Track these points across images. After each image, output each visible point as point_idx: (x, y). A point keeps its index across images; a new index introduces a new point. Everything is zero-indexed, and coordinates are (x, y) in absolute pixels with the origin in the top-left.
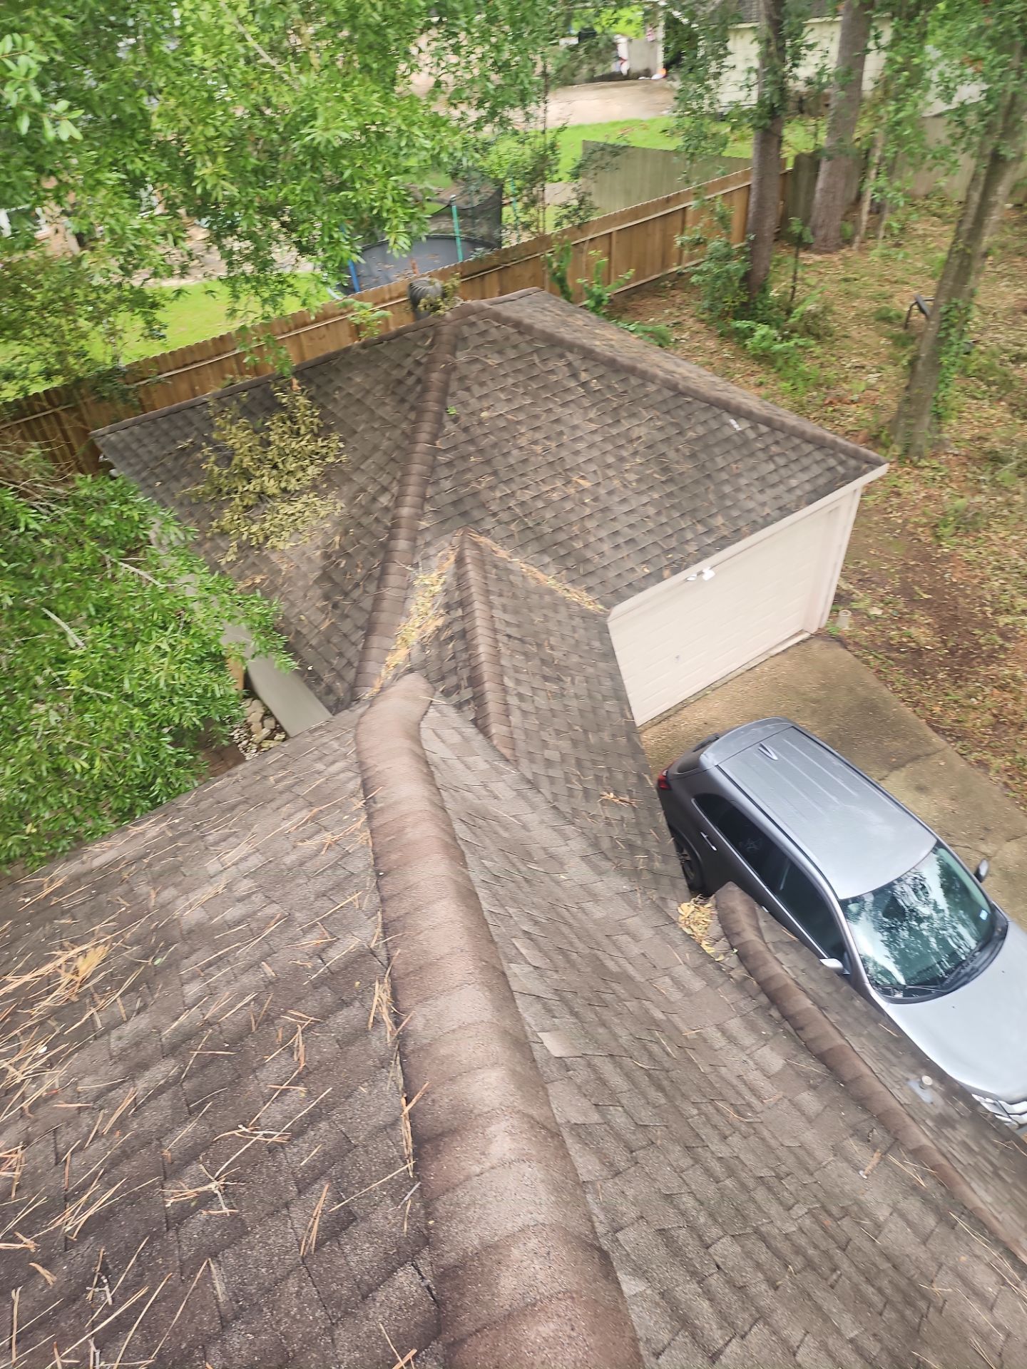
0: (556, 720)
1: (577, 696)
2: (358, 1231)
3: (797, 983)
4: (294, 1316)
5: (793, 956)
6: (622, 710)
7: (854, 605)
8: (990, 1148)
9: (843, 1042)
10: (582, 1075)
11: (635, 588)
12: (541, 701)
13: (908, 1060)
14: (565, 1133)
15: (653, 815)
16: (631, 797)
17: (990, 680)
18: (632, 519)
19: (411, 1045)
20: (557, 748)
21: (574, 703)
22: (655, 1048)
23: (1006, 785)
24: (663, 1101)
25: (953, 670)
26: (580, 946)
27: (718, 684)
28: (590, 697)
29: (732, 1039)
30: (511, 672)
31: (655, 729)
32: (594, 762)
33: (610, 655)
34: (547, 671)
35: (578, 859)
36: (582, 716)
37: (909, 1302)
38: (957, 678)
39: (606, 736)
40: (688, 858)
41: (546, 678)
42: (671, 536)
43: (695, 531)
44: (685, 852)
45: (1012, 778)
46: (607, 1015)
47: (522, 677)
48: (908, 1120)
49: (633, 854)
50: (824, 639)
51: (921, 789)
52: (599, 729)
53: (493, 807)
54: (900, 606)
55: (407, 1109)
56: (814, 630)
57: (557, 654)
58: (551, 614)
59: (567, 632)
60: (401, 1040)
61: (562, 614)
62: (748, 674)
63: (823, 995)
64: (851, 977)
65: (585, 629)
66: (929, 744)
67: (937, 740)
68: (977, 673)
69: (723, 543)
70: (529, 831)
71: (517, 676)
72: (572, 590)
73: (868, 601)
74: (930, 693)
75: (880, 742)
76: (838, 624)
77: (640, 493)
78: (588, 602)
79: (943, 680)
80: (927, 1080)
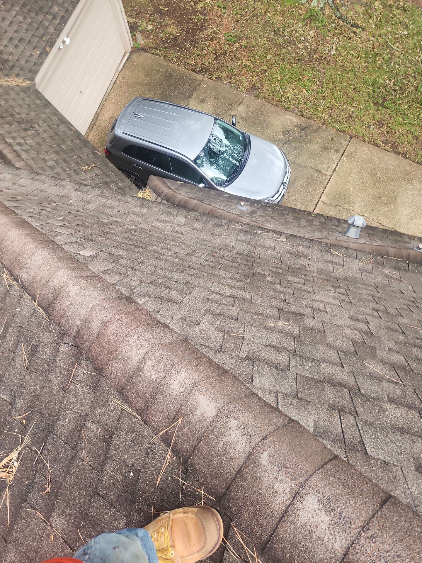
0: (42, 147)
1: (45, 131)
2: (41, 348)
3: (189, 197)
4: (34, 385)
5: (184, 189)
6: (69, 127)
7: (140, 28)
8: (269, 213)
9: (212, 207)
10: (103, 256)
11: (39, 64)
12: (30, 141)
13: (235, 201)
14: (101, 275)
15: (107, 166)
16: (95, 164)
17: (206, 39)
18: (15, 27)
19: (26, 284)
20: (51, 159)
21: (45, 135)
22: (134, 237)
23: (230, 82)
24: (142, 250)
25: (191, 41)
26: (89, 220)
27: (106, 97)
28: (51, 128)
29: (164, 222)
30: (7, 135)
31: (92, 132)
32: (71, 157)
33: (47, 104)
34: (24, 126)
35: (74, 192)
36: (53, 139)
37: (247, 261)
38: (195, 43)
39: (69, 143)
40: (134, 178)
41: (25, 130)
42: (38, 28)
43: (47, 20)
44: (132, 176)
45: (230, 78)
46: (108, 236)
47: (14, 135)
48: (240, 218)
49: (109, 186)
50: (136, 52)
51: (202, 101)
52: (64, 141)
53: (24, 190)
54: (158, 20)
55: (36, 304)
56: (130, 50)
57: (23, 116)
58: (7, 97)
59: (21, 103)
60: (22, 285)
61: (13, 95)
62: (115, 86)
63: (200, 196)
64: (209, 186)
65: (29, 97)
66: (196, 79)
67: (199, 77)
68: (201, 37)
69: (64, 20)
70: (46, 192)
71: (11, 135)
72: (9, 80)
73: (144, 24)
74: (188, 57)
75: (179, 89)
76: (138, 42)
77: (9, 11)
78: (21, 82)
79: (190, 47)
80: (242, 203)
